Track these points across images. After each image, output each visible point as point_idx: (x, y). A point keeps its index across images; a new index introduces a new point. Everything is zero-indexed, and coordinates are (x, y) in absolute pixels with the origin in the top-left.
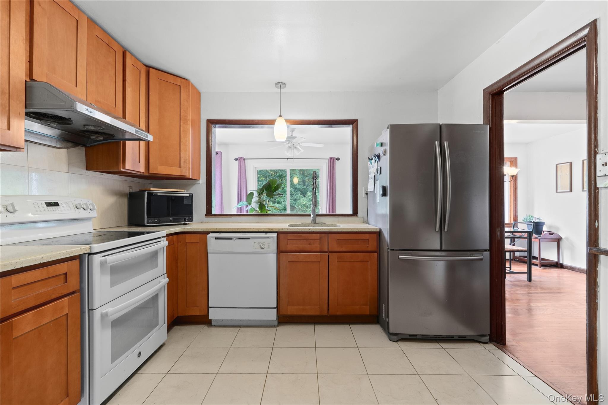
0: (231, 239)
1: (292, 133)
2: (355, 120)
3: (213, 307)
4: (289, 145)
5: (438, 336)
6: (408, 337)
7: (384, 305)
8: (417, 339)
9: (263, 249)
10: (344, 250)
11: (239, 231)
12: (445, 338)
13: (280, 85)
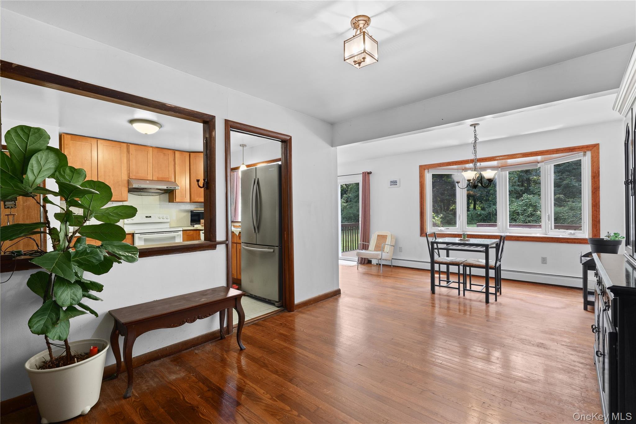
5: (260, 297)
6: (250, 295)
12: (262, 299)
13: (243, 146)
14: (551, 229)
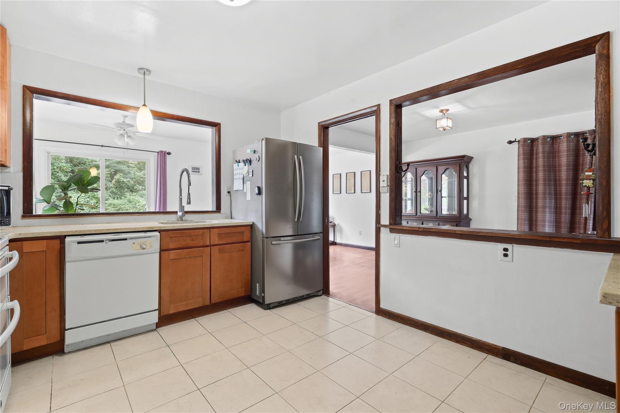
0: (102, 241)
1: (125, 119)
2: (218, 123)
3: (71, 329)
4: (122, 132)
5: (295, 299)
6: (277, 304)
7: (258, 285)
8: (283, 304)
9: (144, 249)
10: (224, 243)
11: (110, 232)
12: (299, 299)
13: (145, 71)
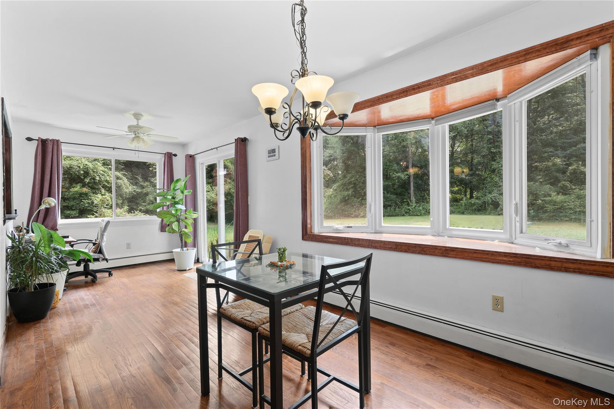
1: (138, 122)
14: (521, 232)
